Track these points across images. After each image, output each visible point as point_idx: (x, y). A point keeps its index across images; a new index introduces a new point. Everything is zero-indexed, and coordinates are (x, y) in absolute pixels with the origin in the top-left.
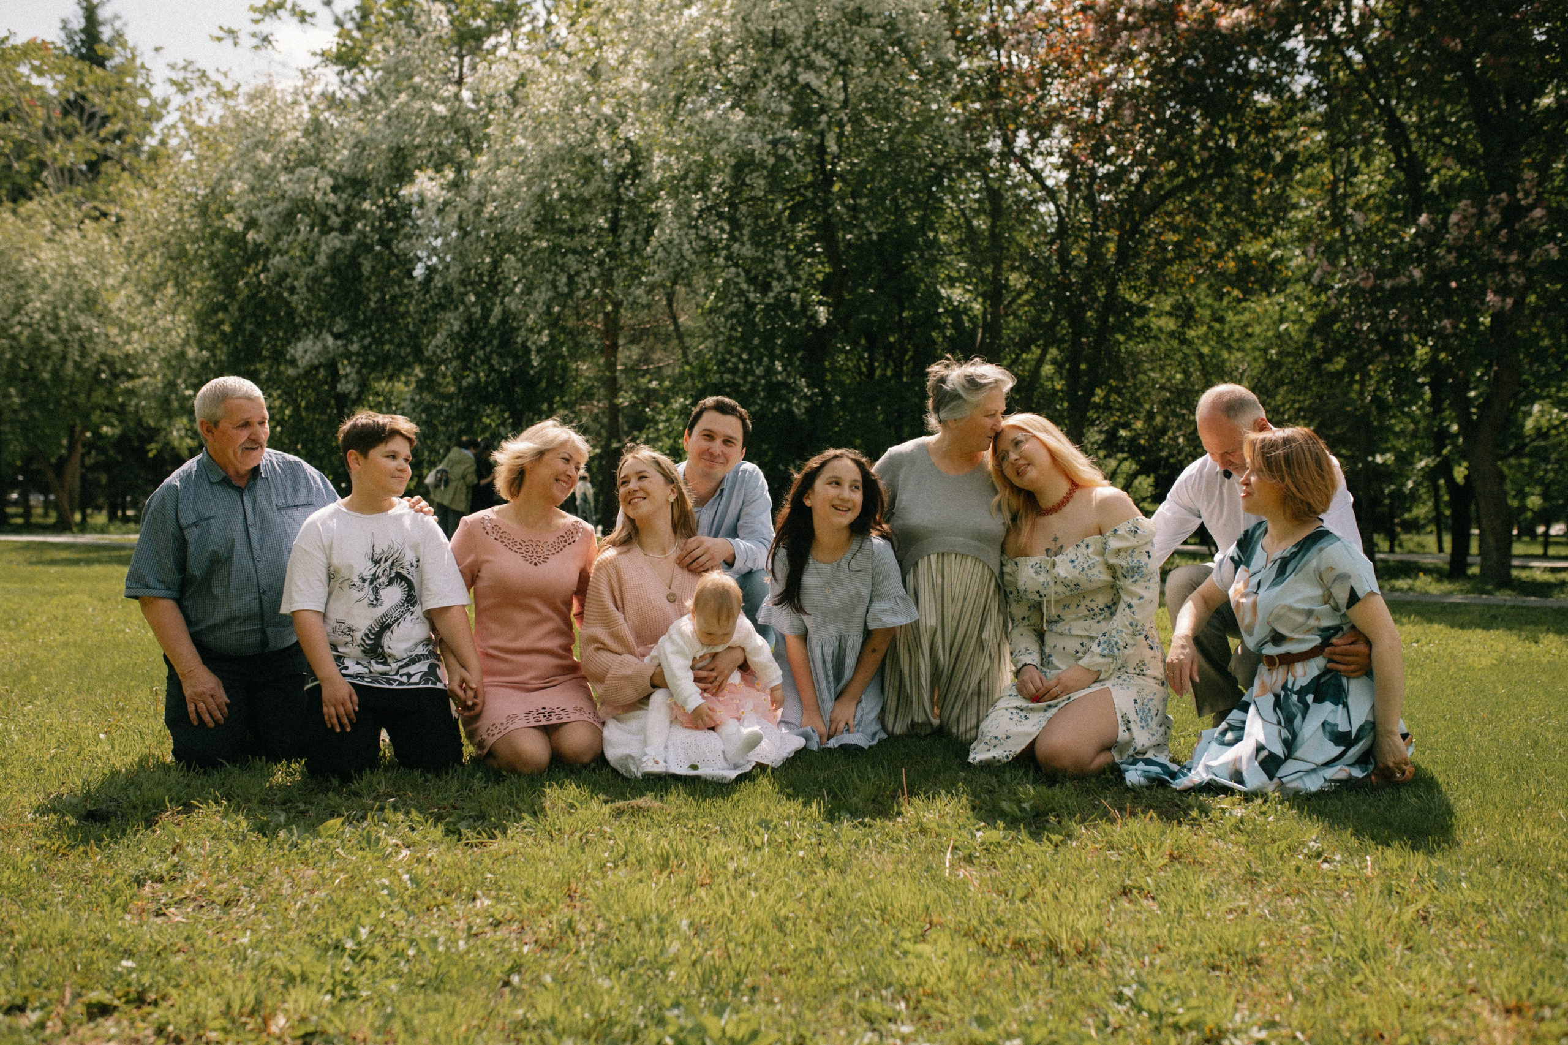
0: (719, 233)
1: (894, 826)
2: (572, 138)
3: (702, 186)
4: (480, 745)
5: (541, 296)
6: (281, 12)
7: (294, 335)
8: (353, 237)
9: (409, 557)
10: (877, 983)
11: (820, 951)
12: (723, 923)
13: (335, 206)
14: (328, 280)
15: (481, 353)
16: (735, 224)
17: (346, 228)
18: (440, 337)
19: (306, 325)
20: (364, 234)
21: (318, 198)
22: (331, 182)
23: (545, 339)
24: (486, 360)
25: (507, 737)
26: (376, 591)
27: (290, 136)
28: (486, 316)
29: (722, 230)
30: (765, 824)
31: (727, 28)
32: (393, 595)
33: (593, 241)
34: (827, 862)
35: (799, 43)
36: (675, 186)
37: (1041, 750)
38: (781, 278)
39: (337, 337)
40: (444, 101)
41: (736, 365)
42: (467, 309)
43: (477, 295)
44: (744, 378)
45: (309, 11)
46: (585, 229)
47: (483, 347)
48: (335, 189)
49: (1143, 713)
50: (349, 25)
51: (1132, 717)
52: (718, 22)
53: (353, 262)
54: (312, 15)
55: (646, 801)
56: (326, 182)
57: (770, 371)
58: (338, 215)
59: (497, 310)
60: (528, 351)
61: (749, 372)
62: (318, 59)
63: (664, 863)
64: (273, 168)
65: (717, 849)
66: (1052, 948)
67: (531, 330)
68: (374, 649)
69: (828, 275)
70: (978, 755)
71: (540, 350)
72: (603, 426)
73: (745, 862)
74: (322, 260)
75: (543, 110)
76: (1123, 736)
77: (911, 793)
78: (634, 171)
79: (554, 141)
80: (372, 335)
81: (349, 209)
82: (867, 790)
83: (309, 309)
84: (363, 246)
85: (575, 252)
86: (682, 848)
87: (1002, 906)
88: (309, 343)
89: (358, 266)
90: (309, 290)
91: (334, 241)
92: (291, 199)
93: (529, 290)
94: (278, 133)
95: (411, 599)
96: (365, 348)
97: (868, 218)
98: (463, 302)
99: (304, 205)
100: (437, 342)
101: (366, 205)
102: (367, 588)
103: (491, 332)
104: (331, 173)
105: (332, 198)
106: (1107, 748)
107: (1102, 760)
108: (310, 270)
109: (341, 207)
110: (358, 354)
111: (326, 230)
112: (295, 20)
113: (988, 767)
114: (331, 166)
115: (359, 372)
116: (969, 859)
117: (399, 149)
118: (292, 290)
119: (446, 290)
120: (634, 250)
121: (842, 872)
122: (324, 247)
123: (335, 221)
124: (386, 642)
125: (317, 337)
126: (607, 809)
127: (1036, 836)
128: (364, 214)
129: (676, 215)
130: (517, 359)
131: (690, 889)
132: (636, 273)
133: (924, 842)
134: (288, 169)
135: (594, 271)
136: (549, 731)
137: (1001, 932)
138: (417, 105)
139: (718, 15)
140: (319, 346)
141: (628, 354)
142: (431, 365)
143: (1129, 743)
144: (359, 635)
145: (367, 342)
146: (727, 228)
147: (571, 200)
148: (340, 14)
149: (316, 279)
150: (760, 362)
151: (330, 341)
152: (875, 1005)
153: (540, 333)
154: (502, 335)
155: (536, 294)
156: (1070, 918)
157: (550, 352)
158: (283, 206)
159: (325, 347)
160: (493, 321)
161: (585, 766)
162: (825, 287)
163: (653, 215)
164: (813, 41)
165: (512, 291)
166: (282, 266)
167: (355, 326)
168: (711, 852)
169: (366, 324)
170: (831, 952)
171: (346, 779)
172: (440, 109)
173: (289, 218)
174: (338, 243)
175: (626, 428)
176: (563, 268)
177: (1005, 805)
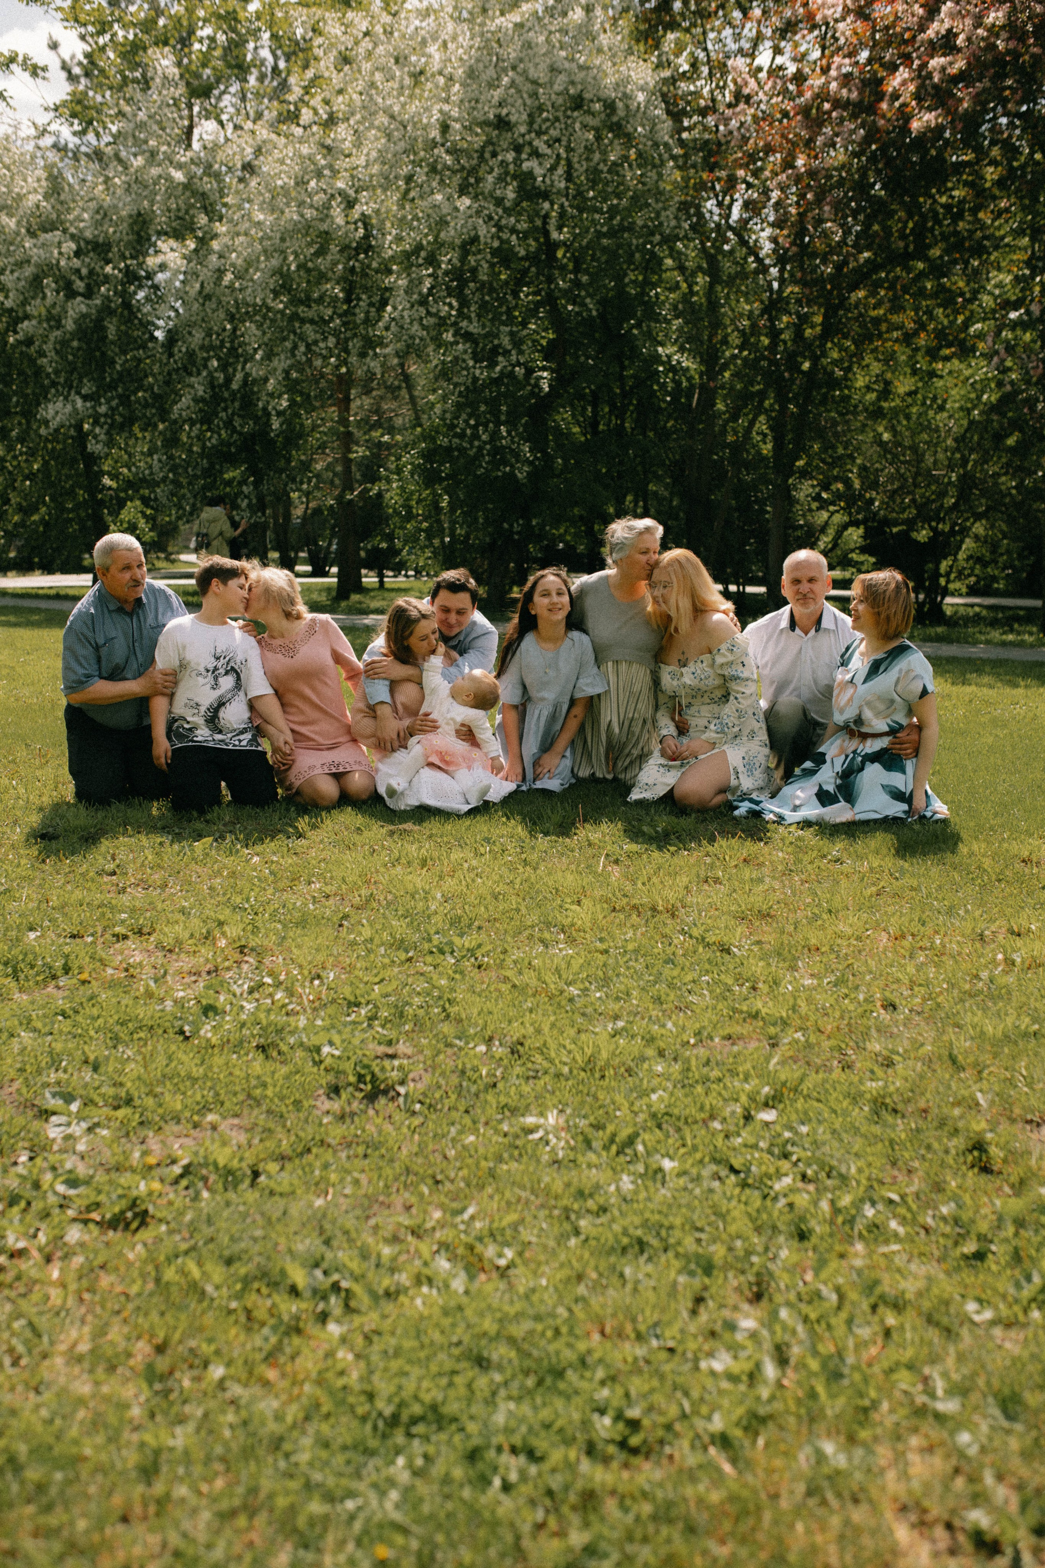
0: (448, 307)
1: (571, 842)
2: (309, 213)
3: (432, 261)
4: (288, 788)
5: (281, 363)
6: (13, 67)
7: (42, 396)
8: (98, 302)
9: (240, 658)
10: (548, 924)
11: (518, 910)
12: (461, 895)
13: (78, 271)
14: (75, 344)
15: (223, 415)
16: (464, 303)
17: (89, 294)
18: (185, 401)
19: (54, 384)
20: (108, 298)
21: (63, 263)
22: (73, 246)
23: (285, 404)
24: (229, 424)
25: (309, 782)
26: (216, 678)
27: (33, 199)
28: (228, 380)
29: (450, 305)
30: (487, 840)
31: (455, 113)
32: (227, 682)
33: (329, 312)
34: (525, 862)
35: (523, 129)
36: (407, 259)
37: (677, 793)
38: (506, 353)
39: (85, 398)
40: (180, 166)
41: (464, 431)
42: (210, 374)
43: (219, 359)
44: (471, 443)
45: (41, 64)
46: (320, 300)
47: (225, 409)
48: (78, 254)
49: (750, 768)
50: (77, 70)
51: (741, 769)
52: (446, 107)
53: (99, 326)
54: (45, 69)
55: (408, 826)
56: (70, 246)
57: (495, 436)
58: (81, 278)
59: (239, 376)
60: (269, 415)
61: (476, 436)
62: (52, 114)
63: (424, 863)
64: (18, 234)
65: (456, 855)
66: (654, 909)
67: (271, 395)
68: (213, 719)
69: (550, 342)
70: (635, 795)
71: (279, 414)
72: (335, 474)
73: (474, 863)
74: (69, 325)
75: (280, 183)
76: (733, 782)
77: (585, 820)
78: (366, 246)
79: (292, 214)
80: (120, 397)
81: (91, 272)
82: (556, 818)
83: (57, 372)
84: (106, 310)
85: (312, 322)
86: (436, 854)
87: (629, 887)
88: (59, 405)
89: (104, 329)
90: (57, 352)
91: (78, 307)
92: (37, 265)
93: (269, 356)
94: (20, 198)
95: (238, 684)
96: (112, 409)
97: (589, 295)
98: (205, 366)
99: (47, 269)
100: (183, 406)
101: (108, 269)
102: (210, 677)
103: (234, 394)
104: (73, 237)
105: (76, 263)
106: (723, 790)
107: (719, 799)
108: (58, 333)
109: (84, 271)
110: (106, 415)
111: (71, 294)
112: (27, 75)
113: (641, 803)
114: (72, 230)
115: (108, 433)
116: (617, 862)
117: (139, 214)
118: (42, 354)
119: (191, 354)
120: (367, 321)
121: (535, 869)
122: (71, 312)
123: (79, 285)
124: (222, 714)
125: (66, 398)
126: (384, 831)
127: (660, 849)
128: (107, 279)
129: (408, 291)
130: (257, 419)
131: (441, 878)
132: (370, 343)
133: (590, 851)
134: (32, 234)
135: (331, 341)
136: (338, 777)
137: (625, 901)
138: (155, 171)
139: (447, 101)
140: (69, 407)
141: (360, 404)
142: (176, 427)
143: (737, 787)
144: (203, 709)
145: (114, 403)
146: (455, 304)
147: (308, 271)
148: (67, 58)
149: (64, 343)
150: (486, 426)
151: (79, 403)
152: (547, 935)
153: (280, 397)
154: (243, 398)
155: (275, 362)
156: (665, 893)
157: (290, 416)
158: (29, 271)
159: (75, 409)
160: (235, 386)
161: (364, 802)
162: (549, 353)
163: (387, 289)
164: (536, 126)
165: (252, 357)
166: (31, 331)
167: (103, 388)
168: (453, 856)
169: (112, 387)
170: (524, 910)
171: (202, 812)
172: (179, 176)
173: (36, 282)
174: (84, 309)
175: (358, 477)
176: (302, 337)
177: (645, 829)
